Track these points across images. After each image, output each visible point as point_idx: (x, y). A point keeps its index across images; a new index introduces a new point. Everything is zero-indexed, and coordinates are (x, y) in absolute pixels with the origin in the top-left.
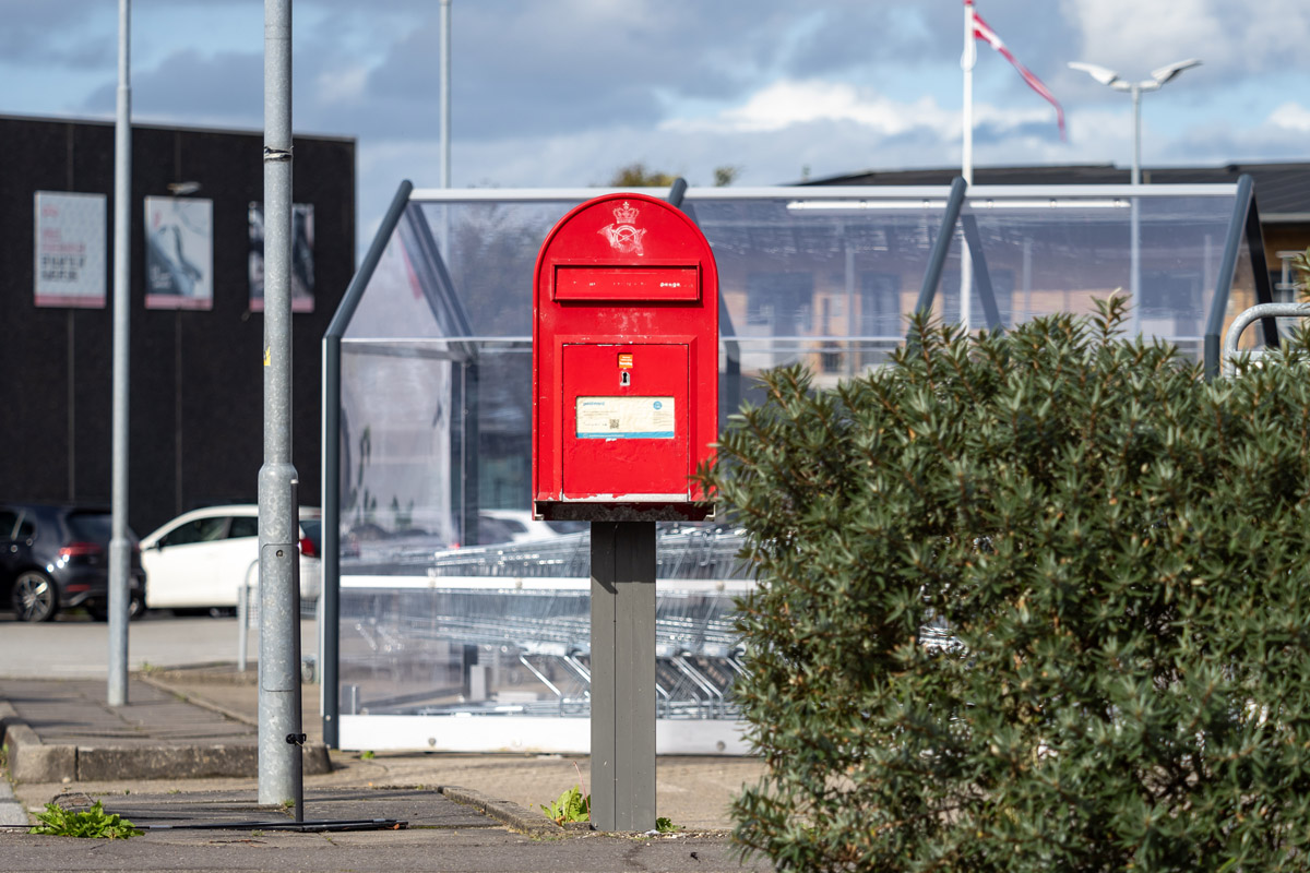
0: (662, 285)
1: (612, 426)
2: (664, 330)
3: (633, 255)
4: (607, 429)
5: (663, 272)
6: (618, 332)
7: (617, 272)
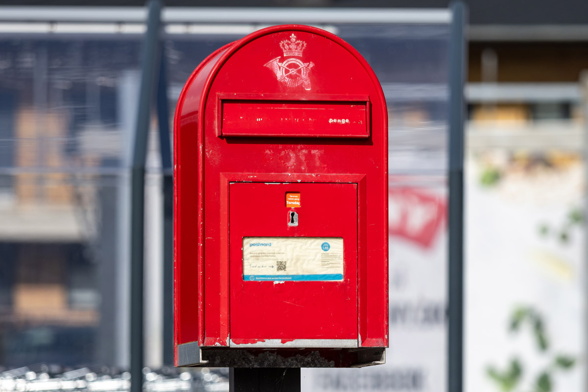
0: (331, 121)
1: (279, 269)
2: (333, 168)
3: (301, 89)
4: (274, 272)
5: (332, 108)
6: (285, 170)
7: (284, 107)
